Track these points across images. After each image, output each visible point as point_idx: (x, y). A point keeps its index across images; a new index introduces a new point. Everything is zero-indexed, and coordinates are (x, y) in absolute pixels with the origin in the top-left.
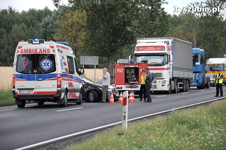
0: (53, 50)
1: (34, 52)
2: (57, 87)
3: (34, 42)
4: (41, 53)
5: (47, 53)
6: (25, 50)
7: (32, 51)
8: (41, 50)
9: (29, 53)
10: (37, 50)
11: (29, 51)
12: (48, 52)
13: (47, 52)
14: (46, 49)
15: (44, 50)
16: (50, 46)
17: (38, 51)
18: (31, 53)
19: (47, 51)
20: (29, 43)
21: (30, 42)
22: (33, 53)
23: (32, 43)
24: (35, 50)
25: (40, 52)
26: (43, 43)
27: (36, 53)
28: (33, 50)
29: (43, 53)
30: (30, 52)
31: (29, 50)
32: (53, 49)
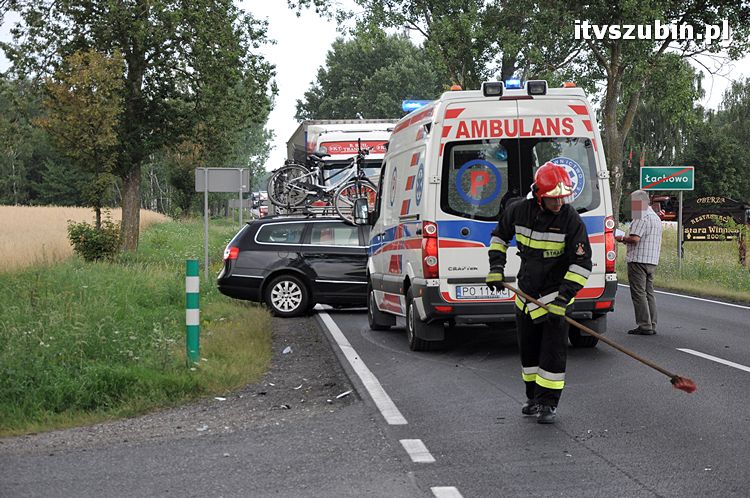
0: (584, 121)
1: (511, 130)
2: (607, 272)
3: (506, 93)
4: (538, 135)
5: (562, 135)
6: (474, 123)
7: (503, 127)
8: (538, 121)
9: (492, 134)
10: (521, 121)
11: (493, 128)
12: (568, 130)
13: (564, 131)
14: (557, 120)
15: (549, 121)
16: (571, 106)
17: (528, 128)
18: (500, 134)
19: (562, 127)
20: (486, 95)
21: (490, 91)
22: (508, 133)
23: (501, 93)
24: (515, 122)
25: (535, 131)
26: (544, 93)
27: (522, 133)
28: (506, 122)
29: (549, 133)
30: (496, 132)
31: (492, 122)
32: (585, 117)
